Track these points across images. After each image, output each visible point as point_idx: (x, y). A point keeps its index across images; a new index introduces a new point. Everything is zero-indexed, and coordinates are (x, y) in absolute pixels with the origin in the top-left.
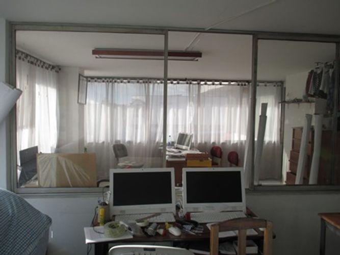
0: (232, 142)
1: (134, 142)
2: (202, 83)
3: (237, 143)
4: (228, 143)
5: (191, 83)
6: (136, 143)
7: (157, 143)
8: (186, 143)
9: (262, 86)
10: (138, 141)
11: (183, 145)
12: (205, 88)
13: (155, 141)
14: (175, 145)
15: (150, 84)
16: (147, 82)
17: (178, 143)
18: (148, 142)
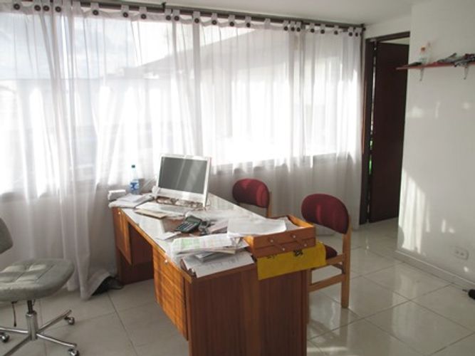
0: (275, 165)
1: (27, 195)
2: (204, 19)
3: (284, 166)
4: (268, 168)
5: (177, 19)
6: (32, 196)
7: (98, 188)
8: (189, 184)
9: (329, 32)
10: (40, 191)
11: (181, 188)
12: (213, 34)
13: (92, 182)
14: (156, 190)
15: (57, 16)
16: (46, 9)
17: (161, 185)
18: (71, 191)
